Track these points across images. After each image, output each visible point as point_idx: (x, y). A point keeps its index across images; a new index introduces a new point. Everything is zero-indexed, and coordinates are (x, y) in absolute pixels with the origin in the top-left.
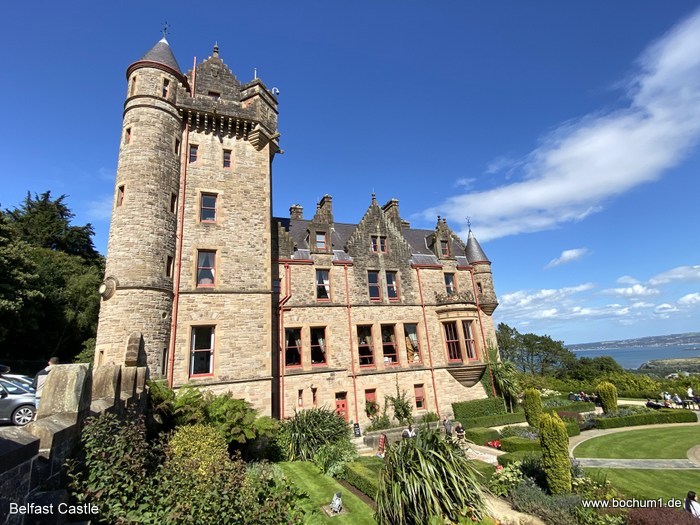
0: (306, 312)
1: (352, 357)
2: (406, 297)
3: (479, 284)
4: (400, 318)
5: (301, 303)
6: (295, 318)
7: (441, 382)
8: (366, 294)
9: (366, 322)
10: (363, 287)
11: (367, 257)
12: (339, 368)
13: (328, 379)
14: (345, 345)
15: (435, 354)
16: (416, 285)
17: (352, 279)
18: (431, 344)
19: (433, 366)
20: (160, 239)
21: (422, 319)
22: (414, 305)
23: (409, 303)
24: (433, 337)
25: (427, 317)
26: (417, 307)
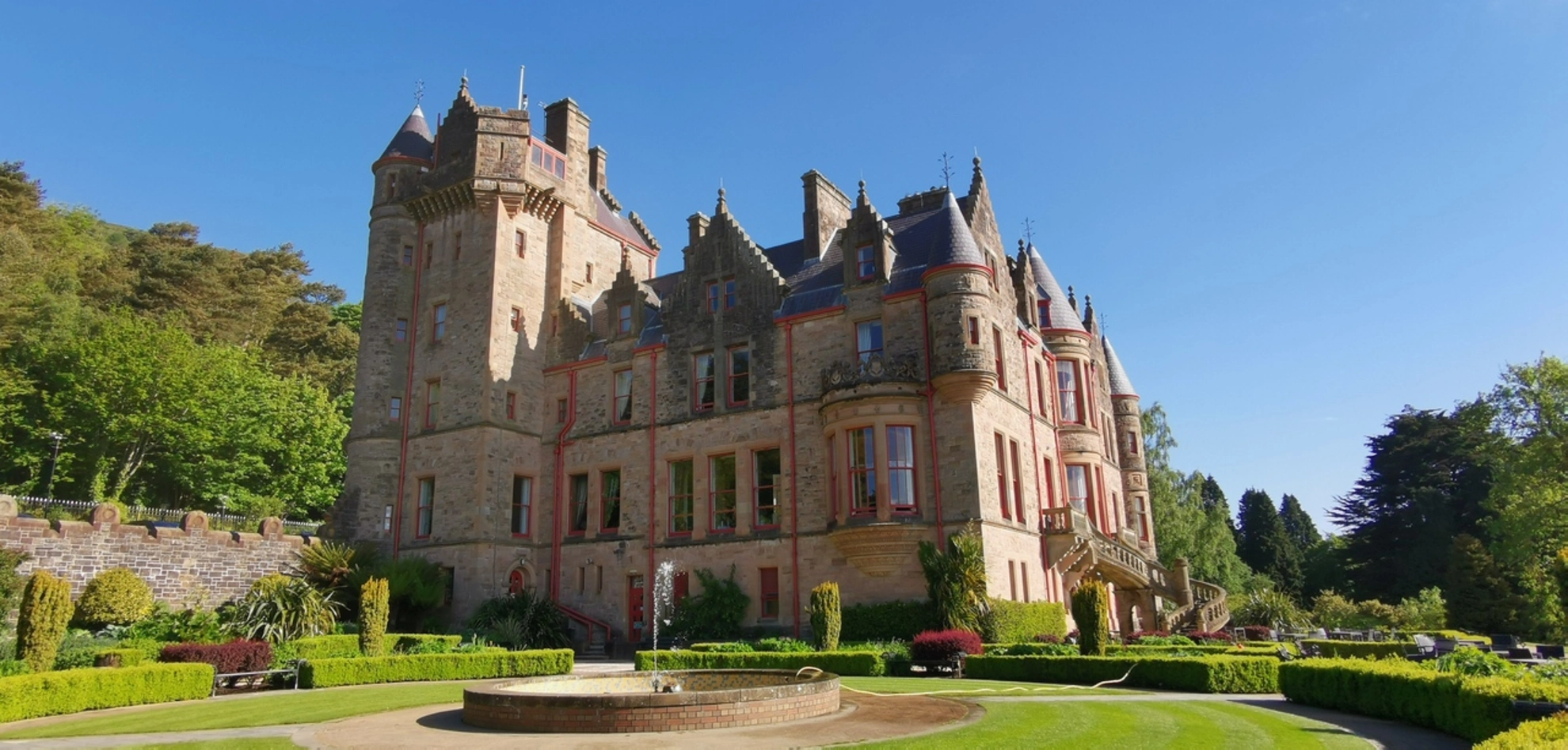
0: (594, 445)
1: (652, 515)
2: (759, 394)
4: (742, 438)
5: (587, 432)
6: (579, 457)
7: (813, 563)
8: (685, 399)
9: (682, 452)
12: (632, 534)
13: (616, 552)
14: (642, 497)
15: (806, 505)
16: (782, 364)
17: (663, 376)
18: (800, 484)
19: (802, 528)
20: (381, 379)
21: (786, 435)
22: (772, 407)
23: (763, 404)
24: (807, 470)
25: (800, 428)
26: (778, 410)
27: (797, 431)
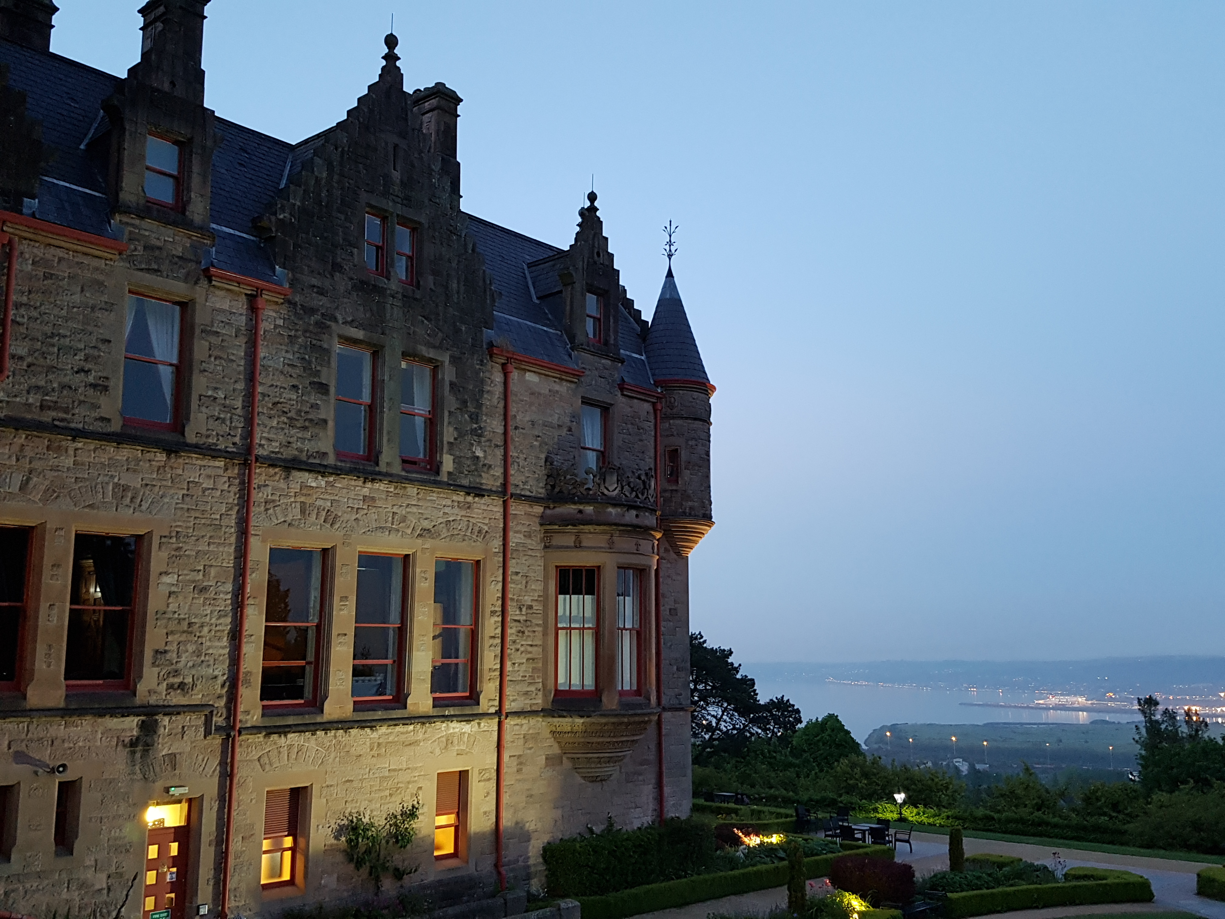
0: (65, 459)
2: (457, 461)
3: (674, 454)
7: (521, 762)
10: (313, 398)
11: (342, 283)
12: (177, 699)
13: (133, 744)
16: (494, 425)
21: (496, 544)
22: (478, 492)
23: (465, 482)
24: (521, 609)
25: (514, 539)
26: (486, 499)
27: (511, 545)
